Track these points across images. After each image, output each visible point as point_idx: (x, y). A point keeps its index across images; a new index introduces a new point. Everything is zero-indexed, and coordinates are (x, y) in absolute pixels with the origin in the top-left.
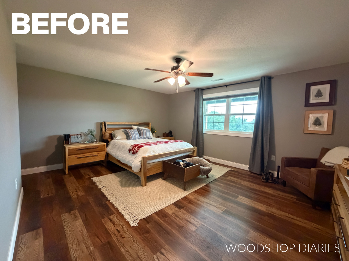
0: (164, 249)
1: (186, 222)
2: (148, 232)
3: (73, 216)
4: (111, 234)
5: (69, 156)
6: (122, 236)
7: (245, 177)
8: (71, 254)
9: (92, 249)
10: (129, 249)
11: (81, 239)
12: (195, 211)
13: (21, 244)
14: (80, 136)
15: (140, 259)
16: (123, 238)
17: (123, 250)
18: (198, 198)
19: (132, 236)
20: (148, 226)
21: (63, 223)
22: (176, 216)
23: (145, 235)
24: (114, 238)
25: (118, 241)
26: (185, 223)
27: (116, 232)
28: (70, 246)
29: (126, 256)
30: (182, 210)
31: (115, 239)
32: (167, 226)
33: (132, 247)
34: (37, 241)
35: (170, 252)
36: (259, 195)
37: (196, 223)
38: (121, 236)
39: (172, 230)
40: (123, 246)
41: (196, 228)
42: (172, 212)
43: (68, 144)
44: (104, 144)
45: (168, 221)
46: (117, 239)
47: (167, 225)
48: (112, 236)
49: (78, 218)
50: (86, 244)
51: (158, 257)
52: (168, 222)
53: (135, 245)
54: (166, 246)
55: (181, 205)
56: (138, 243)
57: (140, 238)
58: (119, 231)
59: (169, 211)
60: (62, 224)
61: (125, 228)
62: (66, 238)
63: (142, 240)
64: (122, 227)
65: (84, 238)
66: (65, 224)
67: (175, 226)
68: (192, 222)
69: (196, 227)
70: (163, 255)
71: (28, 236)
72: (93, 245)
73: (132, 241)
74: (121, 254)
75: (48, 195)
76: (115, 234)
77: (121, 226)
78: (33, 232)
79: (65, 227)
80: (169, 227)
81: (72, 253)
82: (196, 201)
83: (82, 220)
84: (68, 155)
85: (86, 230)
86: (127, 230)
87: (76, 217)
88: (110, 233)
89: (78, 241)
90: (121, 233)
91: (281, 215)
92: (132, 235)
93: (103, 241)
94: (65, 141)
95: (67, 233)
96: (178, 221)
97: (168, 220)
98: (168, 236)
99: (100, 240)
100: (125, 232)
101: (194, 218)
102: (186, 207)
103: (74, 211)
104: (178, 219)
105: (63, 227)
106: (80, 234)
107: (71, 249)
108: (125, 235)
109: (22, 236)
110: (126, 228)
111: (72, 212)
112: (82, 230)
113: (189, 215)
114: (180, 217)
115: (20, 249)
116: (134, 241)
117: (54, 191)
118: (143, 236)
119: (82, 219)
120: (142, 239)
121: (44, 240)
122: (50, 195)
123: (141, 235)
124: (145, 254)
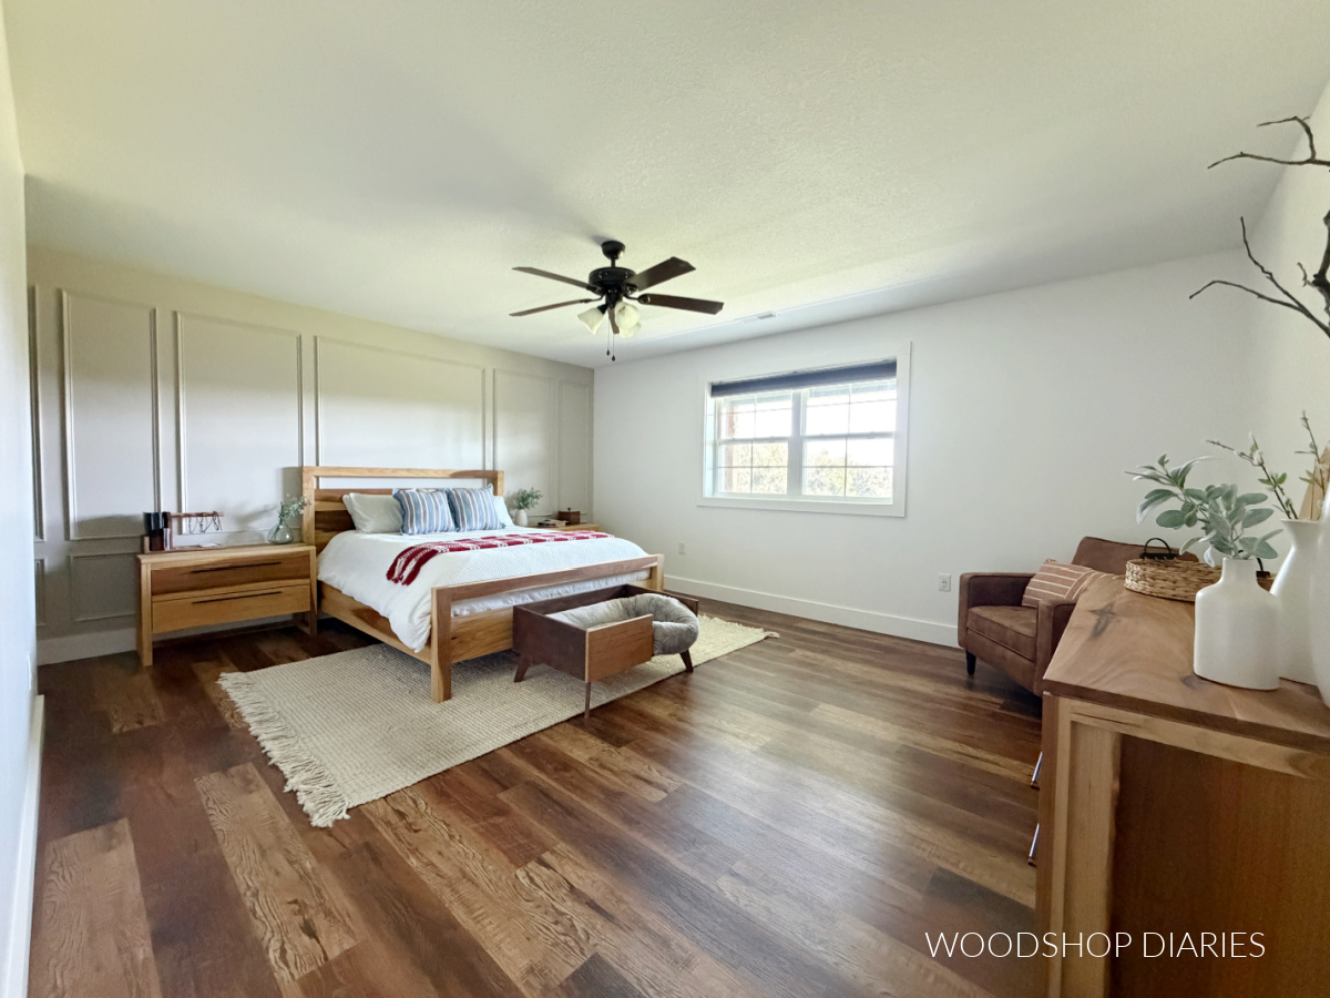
0: (553, 852)
1: (633, 780)
2: (503, 811)
3: (237, 780)
4: (375, 824)
5: (156, 598)
6: (414, 827)
7: (856, 651)
8: (237, 881)
9: (308, 865)
10: (435, 859)
11: (269, 839)
12: (668, 751)
13: (56, 864)
14: (210, 518)
15: (470, 880)
16: (416, 831)
17: (413, 862)
18: (681, 714)
19: (448, 825)
20: (503, 796)
21: (204, 803)
22: (602, 766)
23: (491, 821)
24: (384, 834)
25: (400, 840)
26: (630, 784)
27: (394, 819)
28: (231, 860)
29: (424, 878)
30: (624, 749)
31: (388, 836)
32: (567, 793)
33: (446, 852)
34: (113, 854)
35: (570, 859)
36: (882, 697)
37: (665, 781)
38: (409, 826)
39: (585, 804)
40: (415, 851)
41: (665, 795)
42: (587, 757)
43: (162, 549)
44: (308, 552)
45: (573, 780)
46: (396, 834)
47: (568, 789)
48: (380, 828)
49: (257, 786)
50: (289, 852)
51: (531, 874)
52: (572, 784)
53: (457, 847)
54: (559, 846)
55: (624, 734)
56: (465, 843)
57: (475, 829)
58: (402, 815)
59: (580, 753)
60: (201, 805)
61: (422, 806)
62: (216, 840)
63: (481, 834)
64: (415, 802)
65: (279, 838)
66: (211, 804)
67: (595, 792)
68: (654, 780)
69: (666, 791)
70: (548, 866)
71: (79, 843)
72: (314, 854)
73: (447, 837)
74: (409, 871)
75: (140, 722)
76: (388, 823)
77: (411, 803)
78: (94, 831)
79: (210, 812)
80: (574, 796)
81: (241, 878)
82: (673, 722)
83: (273, 791)
84: (153, 594)
85: (285, 817)
86: (429, 811)
87: (248, 782)
88: (372, 819)
89: (260, 846)
90: (410, 820)
91: (941, 750)
92: (445, 823)
93: (347, 842)
94: (147, 540)
95: (219, 827)
96: (607, 779)
97: (572, 777)
98: (569, 818)
99: (338, 841)
100: (422, 816)
101: (661, 767)
102: (639, 741)
103: (240, 767)
104: (607, 773)
105: (204, 811)
106: (267, 827)
107: (236, 867)
108: (422, 823)
109: (55, 843)
110: (426, 804)
111: (233, 770)
112: (272, 818)
113: (647, 761)
114: (615, 769)
115: (53, 877)
116: (451, 837)
117: (161, 712)
118: (483, 823)
119: (270, 787)
120: (481, 830)
121: (137, 851)
122: (148, 722)
123: (477, 822)
124: (490, 867)
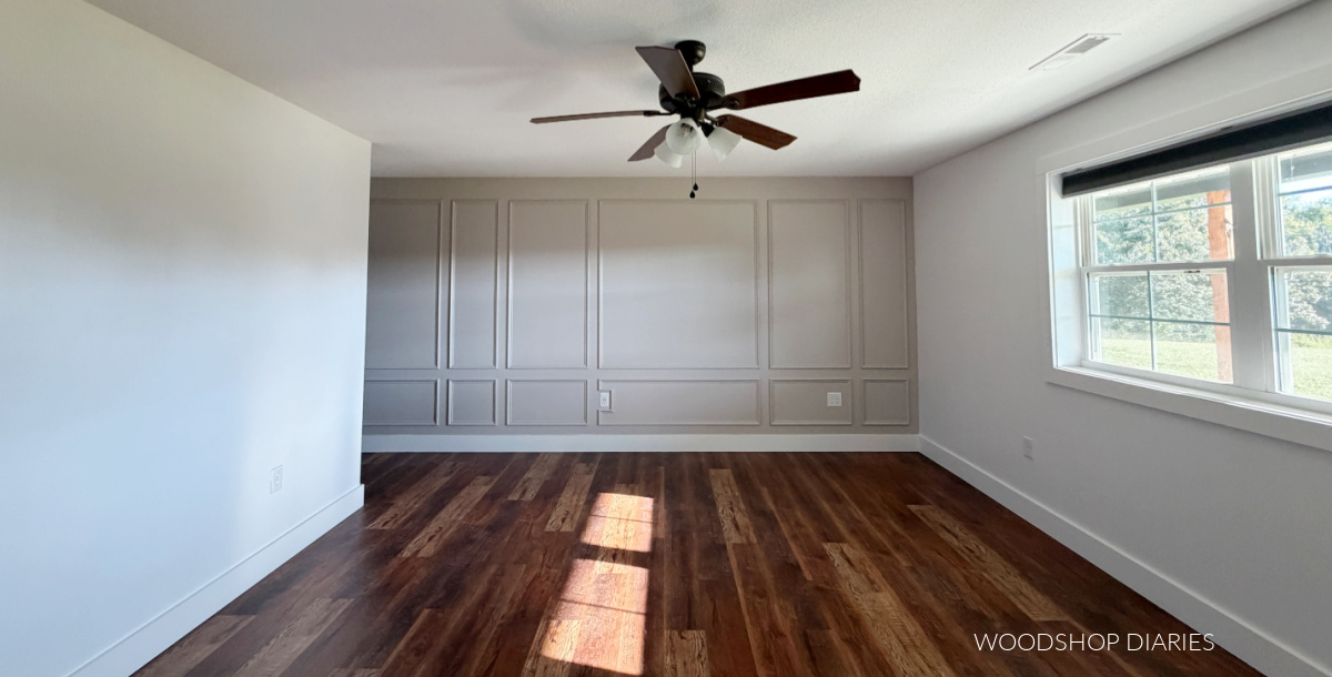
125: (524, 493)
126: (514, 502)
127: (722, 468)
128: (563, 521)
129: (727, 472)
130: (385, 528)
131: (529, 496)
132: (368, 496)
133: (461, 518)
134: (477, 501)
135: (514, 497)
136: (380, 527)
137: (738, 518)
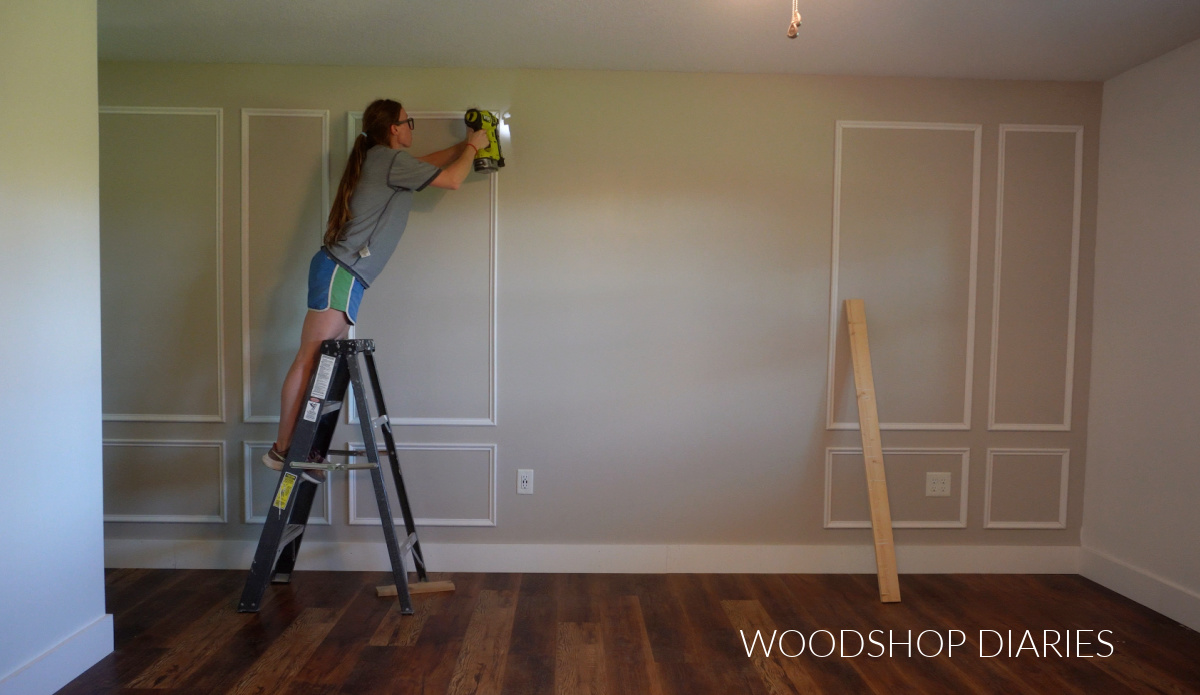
125: (396, 634)
126: (380, 649)
127: (743, 597)
128: (478, 678)
129: (753, 605)
130: (160, 686)
131: (407, 640)
132: (121, 634)
133: (293, 673)
134: (316, 644)
135: (381, 641)
136: (150, 684)
137: (791, 675)
